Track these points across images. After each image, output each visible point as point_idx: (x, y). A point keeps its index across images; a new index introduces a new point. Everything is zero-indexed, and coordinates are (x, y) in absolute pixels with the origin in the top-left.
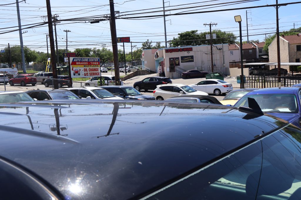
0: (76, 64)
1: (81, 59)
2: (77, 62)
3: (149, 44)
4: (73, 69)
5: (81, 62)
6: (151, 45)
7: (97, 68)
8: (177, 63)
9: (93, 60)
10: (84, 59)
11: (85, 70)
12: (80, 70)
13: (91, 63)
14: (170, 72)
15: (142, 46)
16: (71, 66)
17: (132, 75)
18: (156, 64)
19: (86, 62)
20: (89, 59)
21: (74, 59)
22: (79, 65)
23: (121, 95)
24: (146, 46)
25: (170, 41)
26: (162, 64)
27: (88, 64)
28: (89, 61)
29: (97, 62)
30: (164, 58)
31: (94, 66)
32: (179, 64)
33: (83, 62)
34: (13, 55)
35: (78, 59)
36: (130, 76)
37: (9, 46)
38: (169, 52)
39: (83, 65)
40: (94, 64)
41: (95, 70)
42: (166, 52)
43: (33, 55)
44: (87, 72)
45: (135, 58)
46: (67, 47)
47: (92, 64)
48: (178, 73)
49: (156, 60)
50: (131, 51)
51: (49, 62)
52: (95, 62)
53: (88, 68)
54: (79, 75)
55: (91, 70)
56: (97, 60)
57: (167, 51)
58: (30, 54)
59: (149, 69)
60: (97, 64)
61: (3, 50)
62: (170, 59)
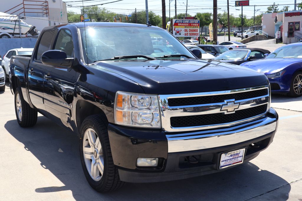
0: (178, 25)
1: (183, 21)
2: (179, 23)
3: (276, 7)
4: (175, 29)
5: (182, 23)
6: (277, 9)
7: (197, 29)
8: (297, 28)
9: (193, 22)
10: (185, 21)
11: (186, 30)
12: (181, 30)
13: (192, 24)
14: (288, 37)
15: (267, 10)
16: (173, 27)
17: (249, 40)
18: (275, 28)
19: (187, 23)
20: (189, 21)
21: (176, 21)
22: (181, 26)
23: (212, 53)
24: (271, 10)
25: (299, 4)
26: (280, 29)
27: (189, 25)
28: (190, 22)
29: (197, 23)
30: (283, 22)
31: (194, 27)
32: (299, 29)
33: (184, 23)
34: (138, 19)
35: (180, 21)
36: (247, 41)
37: (136, 10)
38: (289, 16)
39: (184, 26)
40: (194, 26)
41: (194, 31)
42: (285, 16)
43: (157, 20)
44: (187, 32)
45: (257, 23)
46: (186, 12)
47: (192, 26)
48: (296, 39)
49: (276, 25)
50: (254, 16)
51: (168, 26)
52: (195, 23)
53: (188, 29)
54: (180, 34)
55: (191, 31)
56: (197, 22)
57: (287, 15)
58: (154, 18)
59: (267, 34)
60: (197, 26)
61: (130, 14)
62: (289, 23)
